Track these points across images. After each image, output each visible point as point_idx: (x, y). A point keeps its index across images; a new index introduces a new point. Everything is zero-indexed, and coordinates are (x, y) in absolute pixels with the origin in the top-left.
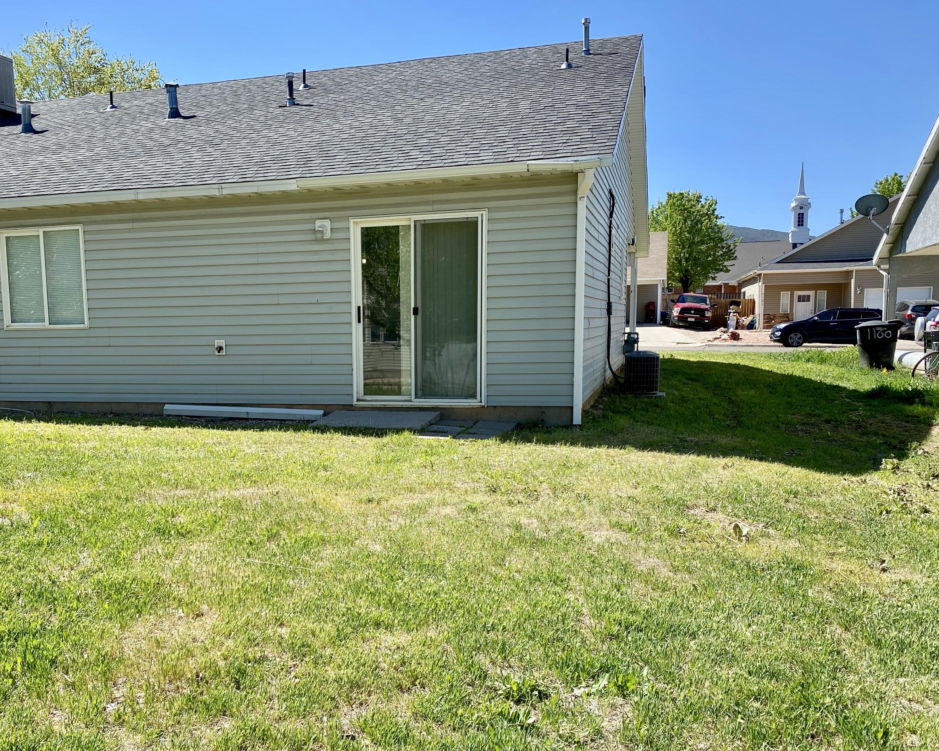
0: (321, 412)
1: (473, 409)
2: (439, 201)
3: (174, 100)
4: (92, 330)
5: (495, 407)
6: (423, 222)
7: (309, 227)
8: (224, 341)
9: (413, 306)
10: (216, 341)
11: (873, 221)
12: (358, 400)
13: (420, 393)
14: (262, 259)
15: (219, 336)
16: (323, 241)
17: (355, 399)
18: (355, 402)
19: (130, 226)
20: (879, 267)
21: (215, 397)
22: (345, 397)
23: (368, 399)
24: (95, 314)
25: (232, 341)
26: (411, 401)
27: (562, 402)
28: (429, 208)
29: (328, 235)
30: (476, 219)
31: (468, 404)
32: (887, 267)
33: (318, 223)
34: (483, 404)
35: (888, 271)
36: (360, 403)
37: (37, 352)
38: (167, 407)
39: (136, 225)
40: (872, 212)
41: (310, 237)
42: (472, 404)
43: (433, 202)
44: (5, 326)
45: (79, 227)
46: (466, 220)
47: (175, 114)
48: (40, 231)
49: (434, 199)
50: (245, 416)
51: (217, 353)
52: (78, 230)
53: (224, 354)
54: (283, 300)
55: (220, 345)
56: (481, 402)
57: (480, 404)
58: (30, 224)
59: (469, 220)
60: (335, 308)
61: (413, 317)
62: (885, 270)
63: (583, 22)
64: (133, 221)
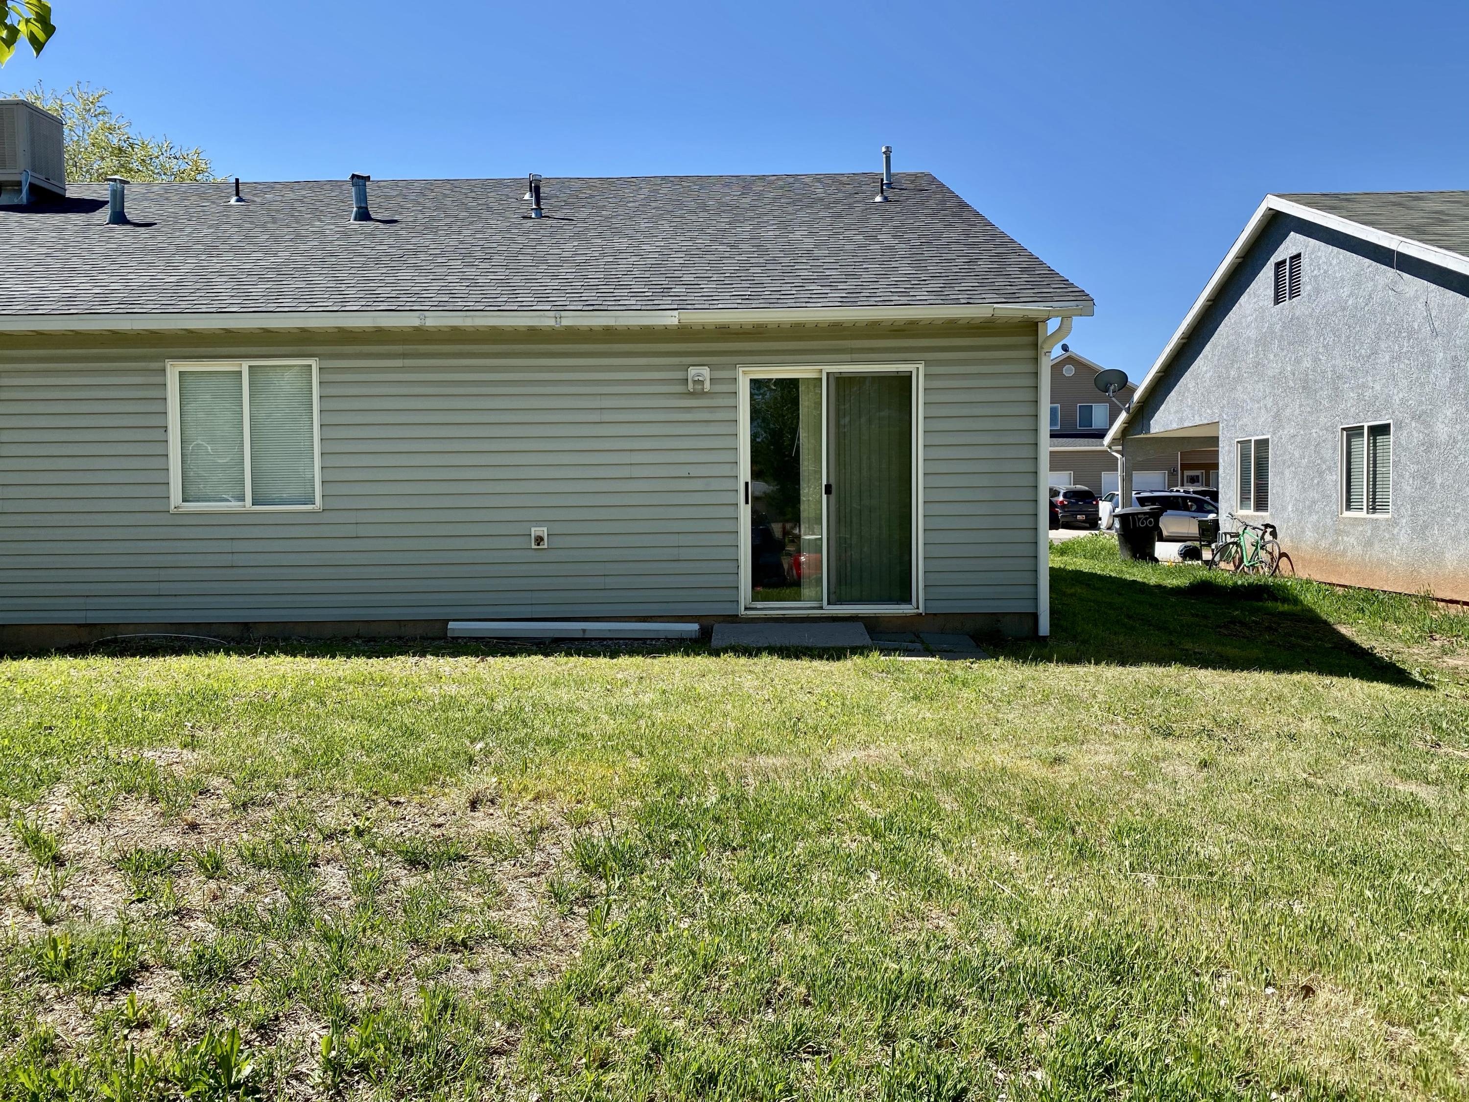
0: (695, 627)
1: (905, 617)
2: (859, 349)
3: (362, 197)
4: (326, 513)
5: (935, 614)
6: (839, 375)
7: (679, 375)
8: (545, 529)
9: (824, 482)
10: (533, 529)
11: (1113, 399)
12: (746, 609)
13: (833, 597)
14: (607, 417)
15: (539, 523)
16: (703, 394)
17: (743, 608)
18: (742, 612)
19: (398, 363)
20: (1110, 448)
21: (529, 609)
22: (728, 605)
23: (759, 606)
24: (334, 489)
25: (559, 528)
26: (821, 608)
27: (1024, 607)
28: (847, 357)
29: (707, 386)
30: (908, 374)
31: (901, 611)
32: (1120, 448)
33: (692, 371)
34: (921, 611)
35: (1121, 453)
36: (749, 612)
37: (227, 546)
38: (451, 625)
39: (409, 362)
40: (1112, 388)
41: (679, 389)
42: (905, 611)
43: (852, 351)
44: (173, 507)
45: (314, 363)
46: (896, 374)
47: (364, 215)
48: (245, 366)
49: (853, 346)
50: (580, 635)
51: (534, 546)
52: (311, 366)
53: (546, 546)
54: (637, 472)
55: (540, 534)
56: (918, 608)
57: (916, 611)
58: (226, 354)
59: (900, 374)
60: (715, 485)
61: (824, 497)
62: (1117, 451)
63: (884, 150)
64: (404, 356)
